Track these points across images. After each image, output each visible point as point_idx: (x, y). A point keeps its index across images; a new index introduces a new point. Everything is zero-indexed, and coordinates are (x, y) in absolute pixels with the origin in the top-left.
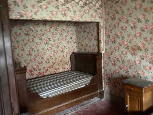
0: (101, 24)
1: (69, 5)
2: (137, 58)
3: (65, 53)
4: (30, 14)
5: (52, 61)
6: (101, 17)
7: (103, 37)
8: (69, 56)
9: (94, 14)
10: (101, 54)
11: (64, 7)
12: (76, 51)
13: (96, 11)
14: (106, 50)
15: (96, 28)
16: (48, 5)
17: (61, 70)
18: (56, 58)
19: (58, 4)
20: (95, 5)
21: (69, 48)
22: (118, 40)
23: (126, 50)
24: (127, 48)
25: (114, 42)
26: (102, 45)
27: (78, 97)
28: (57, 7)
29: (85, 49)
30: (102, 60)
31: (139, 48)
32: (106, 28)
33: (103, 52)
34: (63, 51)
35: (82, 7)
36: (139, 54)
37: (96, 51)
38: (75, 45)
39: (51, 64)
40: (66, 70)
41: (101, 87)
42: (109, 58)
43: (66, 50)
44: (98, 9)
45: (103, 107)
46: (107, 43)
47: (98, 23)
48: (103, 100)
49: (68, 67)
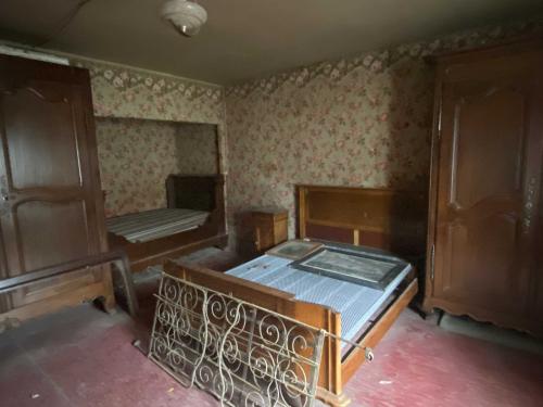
0: (222, 128)
1: (169, 96)
2: (272, 181)
3: (156, 176)
4: (108, 109)
5: (130, 190)
6: (220, 117)
7: (224, 149)
8: (163, 181)
9: (210, 112)
10: (222, 176)
11: (161, 99)
12: (176, 172)
13: (212, 107)
14: (230, 170)
15: (213, 135)
16: (137, 95)
17: (148, 207)
18: (137, 185)
19: (152, 93)
20: (211, 97)
21: (163, 166)
22: (248, 156)
23: (258, 170)
24: (259, 166)
25: (242, 158)
26: (224, 162)
27: (186, 244)
28: (150, 98)
29: (194, 169)
30: (225, 187)
31: (274, 168)
32: (229, 135)
33: (226, 173)
34: (151, 172)
35: (191, 100)
36: (275, 175)
37: (213, 172)
38: (174, 161)
39: (129, 195)
40: (158, 207)
41: (224, 230)
42: (235, 183)
43: (157, 171)
44: (217, 103)
45: (227, 258)
46: (230, 158)
47: (216, 126)
48: (227, 249)
49: (162, 201)
